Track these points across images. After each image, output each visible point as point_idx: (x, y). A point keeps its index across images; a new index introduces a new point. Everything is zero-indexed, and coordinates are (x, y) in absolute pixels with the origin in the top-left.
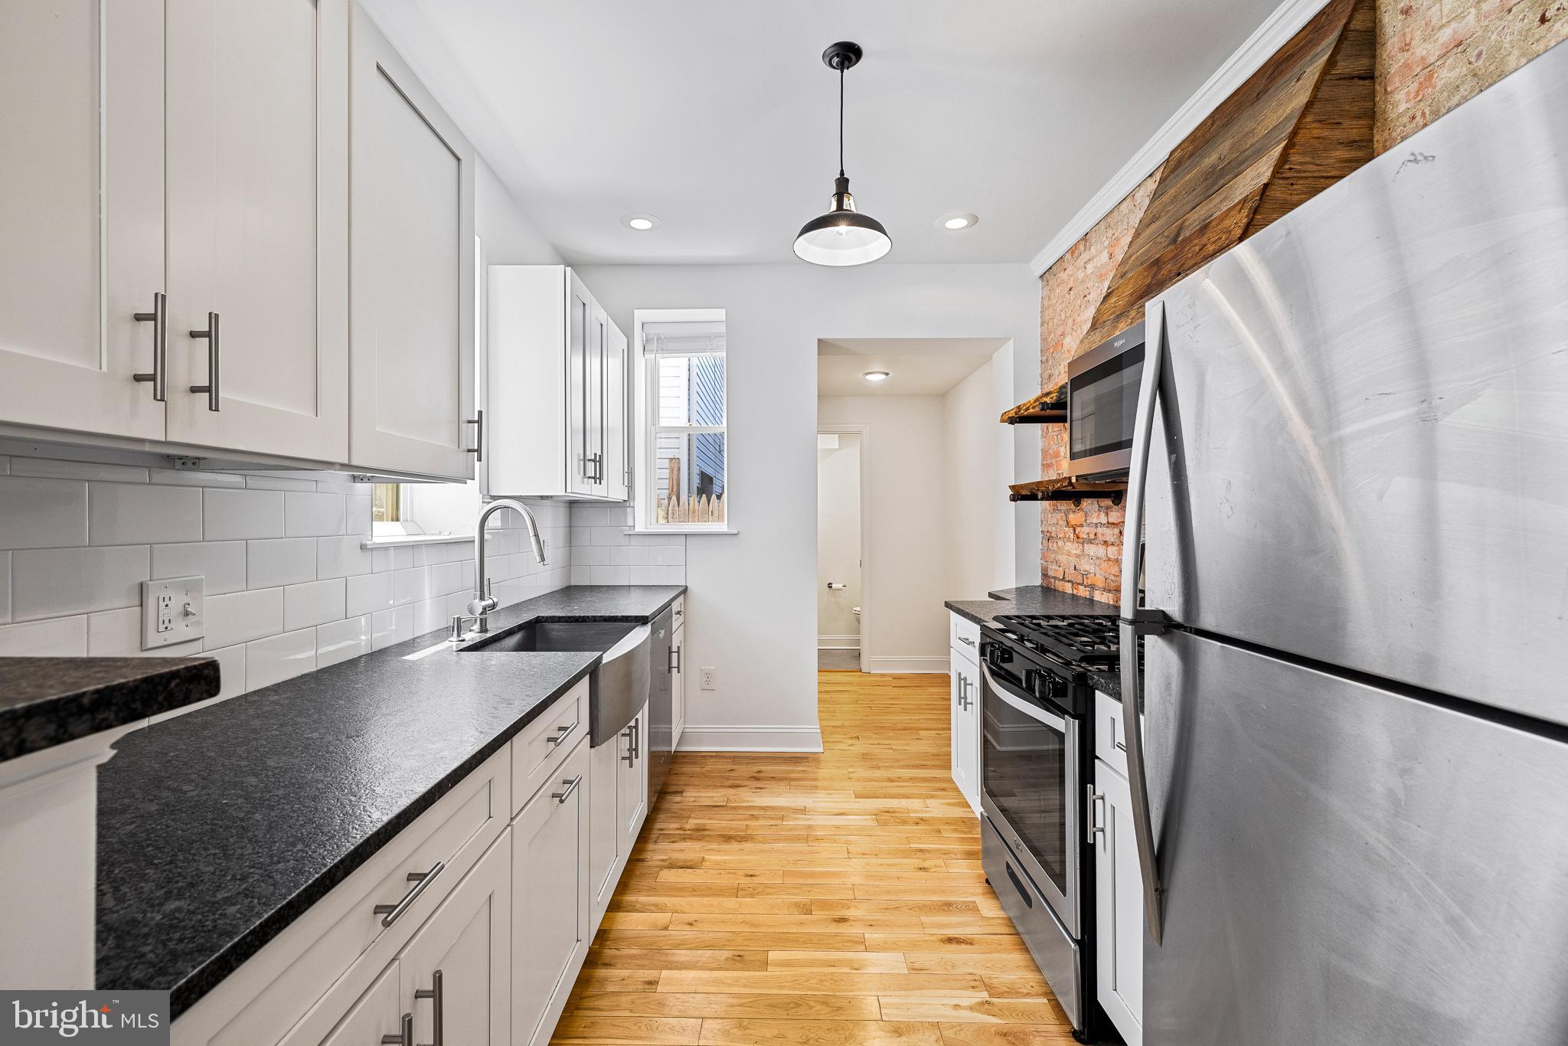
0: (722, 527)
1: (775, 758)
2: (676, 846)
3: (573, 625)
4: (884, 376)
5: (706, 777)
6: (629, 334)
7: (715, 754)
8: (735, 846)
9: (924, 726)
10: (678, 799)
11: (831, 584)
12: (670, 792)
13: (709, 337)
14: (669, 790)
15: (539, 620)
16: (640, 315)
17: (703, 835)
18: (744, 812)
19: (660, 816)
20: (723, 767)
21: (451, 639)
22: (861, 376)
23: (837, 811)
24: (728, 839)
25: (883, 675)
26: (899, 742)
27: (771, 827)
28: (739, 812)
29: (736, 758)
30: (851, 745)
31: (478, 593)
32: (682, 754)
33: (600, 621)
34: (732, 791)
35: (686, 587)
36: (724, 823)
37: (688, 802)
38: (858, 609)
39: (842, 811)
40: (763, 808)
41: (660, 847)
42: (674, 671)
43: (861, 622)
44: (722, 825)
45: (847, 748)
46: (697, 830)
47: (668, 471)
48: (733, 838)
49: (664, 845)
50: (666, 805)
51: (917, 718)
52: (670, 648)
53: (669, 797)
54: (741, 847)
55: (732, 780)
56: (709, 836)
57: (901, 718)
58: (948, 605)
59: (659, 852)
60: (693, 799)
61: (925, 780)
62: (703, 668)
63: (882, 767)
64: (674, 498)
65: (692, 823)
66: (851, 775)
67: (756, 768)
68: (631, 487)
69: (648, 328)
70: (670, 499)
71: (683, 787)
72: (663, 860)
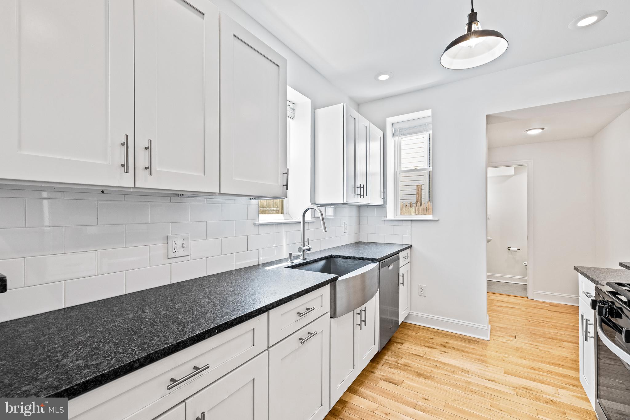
0: (429, 217)
1: (457, 337)
2: (392, 370)
3: (345, 260)
4: (541, 130)
5: (417, 338)
6: (384, 130)
7: (425, 328)
8: (421, 380)
9: (567, 339)
10: (400, 346)
11: (510, 247)
12: (397, 342)
13: (425, 125)
14: (396, 341)
15: (331, 256)
16: (390, 120)
17: (407, 369)
18: (432, 363)
19: (388, 353)
20: (427, 336)
21: (288, 262)
22: (524, 132)
23: (489, 378)
24: (419, 375)
25: (543, 302)
26: (546, 346)
27: (445, 375)
28: (429, 362)
29: (436, 332)
30: (509, 340)
31: (302, 244)
32: (409, 324)
33: (356, 259)
34: (429, 350)
35: (412, 245)
36: (419, 366)
37: (404, 349)
38: (526, 263)
39: (492, 379)
40: (443, 364)
41: (384, 368)
42: (401, 285)
43: (528, 269)
44: (418, 366)
45: (506, 341)
46: (405, 365)
47: (416, 191)
48: (422, 375)
49: (386, 368)
50: (393, 348)
51: (563, 333)
52: (399, 274)
53: (395, 344)
54: (425, 381)
55: (431, 344)
56: (410, 370)
57: (551, 331)
58: (576, 268)
59: (381, 371)
60: (407, 349)
61: (560, 375)
62: (419, 285)
63: (528, 358)
64: (419, 203)
65: (402, 361)
66: (504, 358)
67: (445, 341)
68: (385, 199)
69: (395, 126)
70: (417, 203)
71: (404, 341)
72: (383, 376)
